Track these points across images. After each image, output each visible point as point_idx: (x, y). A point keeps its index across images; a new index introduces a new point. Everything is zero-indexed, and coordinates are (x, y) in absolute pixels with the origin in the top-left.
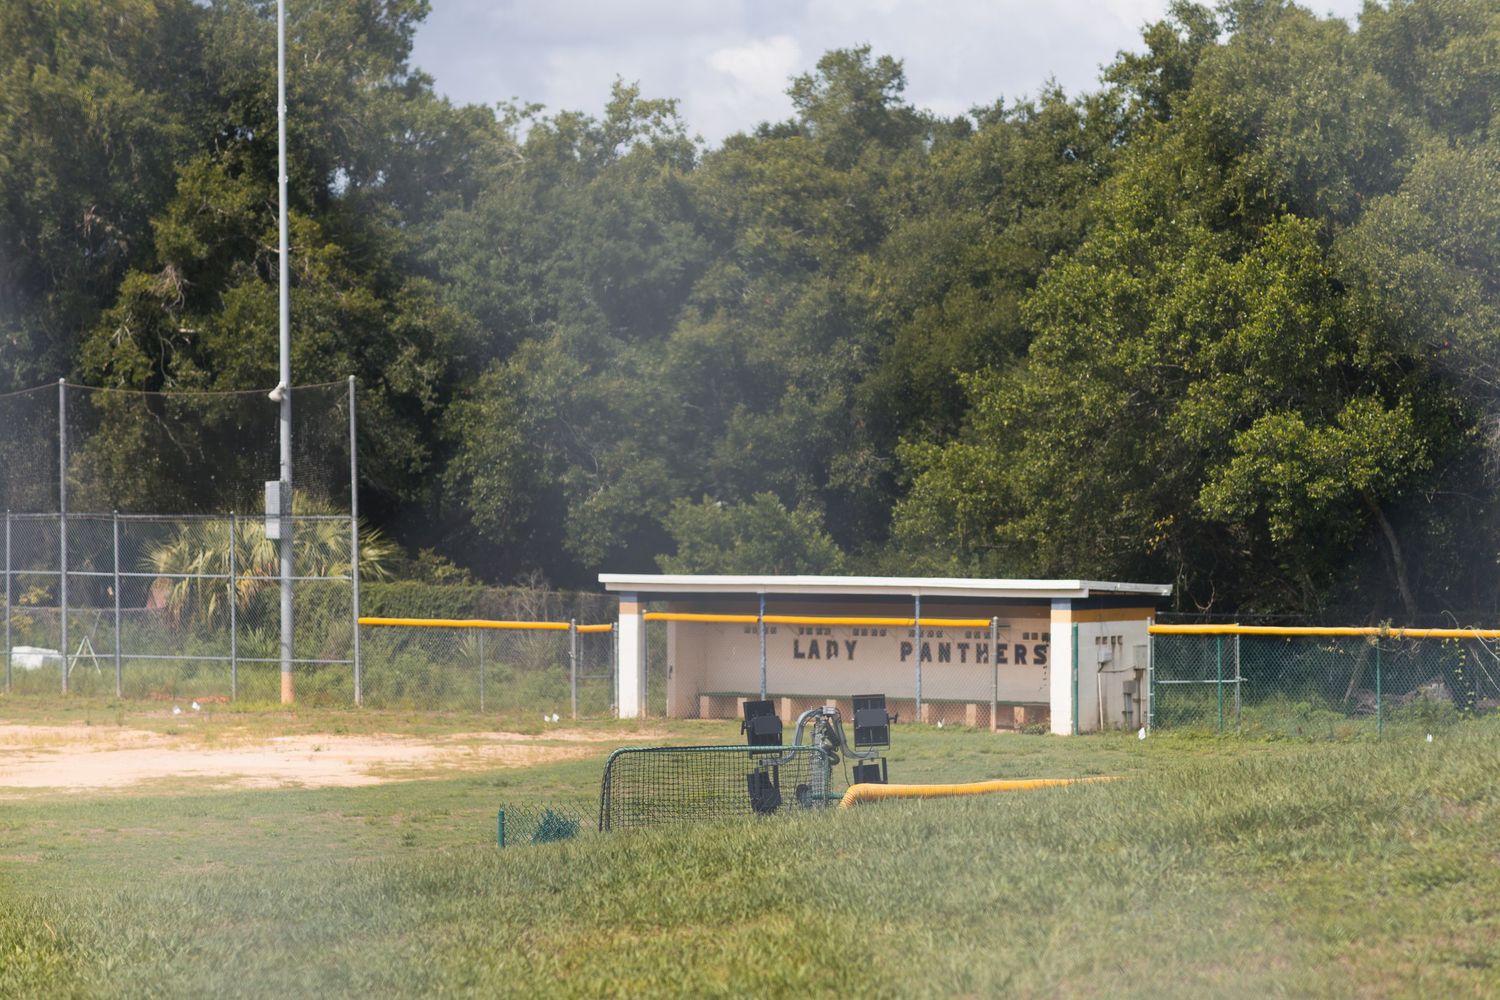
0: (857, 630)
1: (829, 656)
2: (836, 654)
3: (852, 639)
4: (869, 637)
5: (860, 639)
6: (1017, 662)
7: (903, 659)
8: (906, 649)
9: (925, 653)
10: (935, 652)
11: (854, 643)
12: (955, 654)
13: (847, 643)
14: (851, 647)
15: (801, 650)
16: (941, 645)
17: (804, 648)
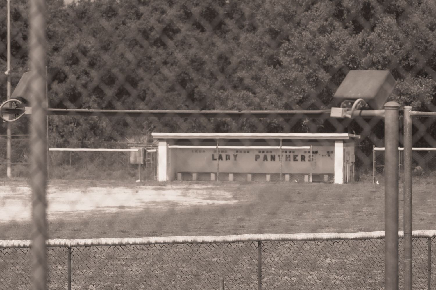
0: (237, 151)
1: (226, 159)
2: (229, 159)
3: (236, 154)
4: (243, 153)
5: (239, 154)
6: (302, 160)
7: (256, 160)
8: (257, 157)
9: (265, 158)
10: (269, 158)
11: (236, 155)
12: (277, 158)
13: (234, 155)
14: (235, 156)
15: (215, 158)
16: (272, 156)
17: (216, 157)
